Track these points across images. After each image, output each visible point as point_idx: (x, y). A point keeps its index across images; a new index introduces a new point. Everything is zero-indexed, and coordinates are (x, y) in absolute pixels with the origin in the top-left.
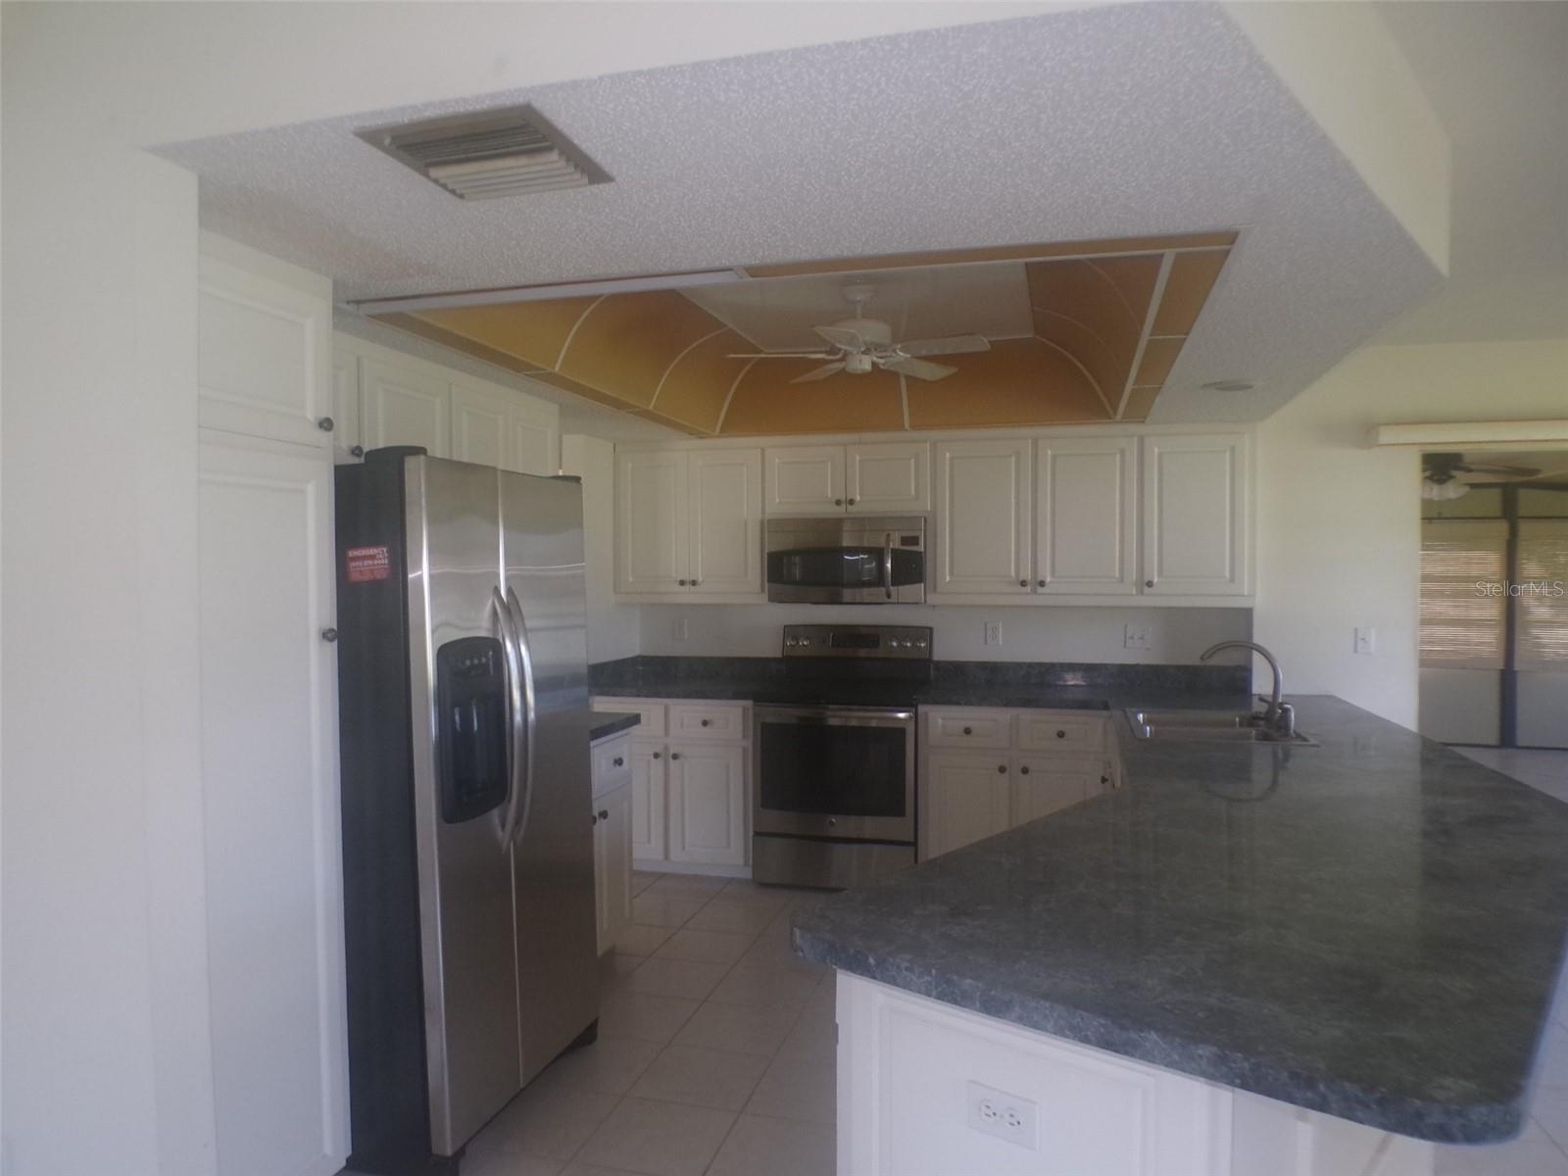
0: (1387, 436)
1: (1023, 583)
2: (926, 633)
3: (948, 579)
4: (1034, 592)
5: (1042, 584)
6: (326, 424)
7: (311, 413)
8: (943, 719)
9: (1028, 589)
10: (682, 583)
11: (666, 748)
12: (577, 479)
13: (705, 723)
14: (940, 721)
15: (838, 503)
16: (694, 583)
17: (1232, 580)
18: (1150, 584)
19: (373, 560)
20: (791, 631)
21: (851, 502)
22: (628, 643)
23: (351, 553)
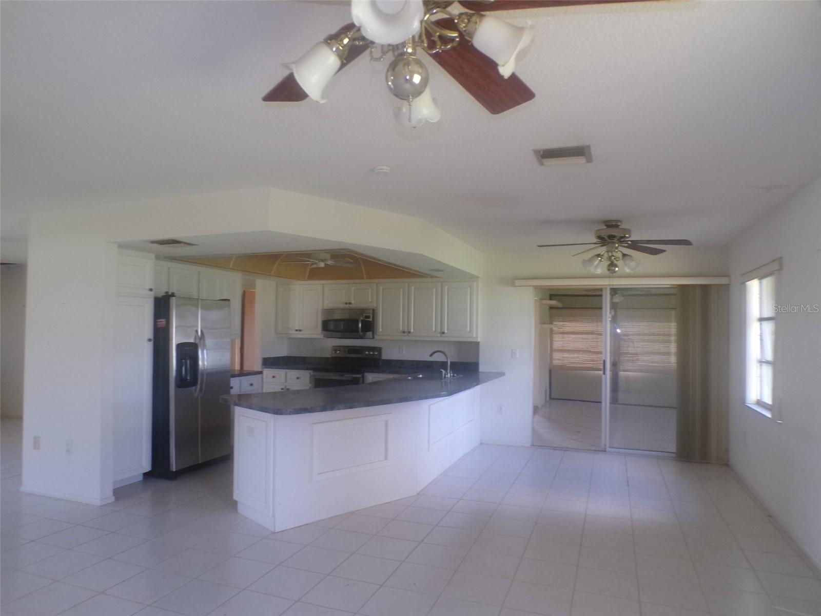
0: (518, 283)
1: (404, 332)
2: (379, 350)
3: (381, 330)
4: (408, 335)
5: (410, 332)
6: (151, 290)
7: (148, 286)
8: (372, 377)
9: (406, 334)
10: (297, 330)
11: (286, 387)
12: (229, 300)
13: (298, 378)
14: (370, 378)
15: (346, 304)
16: (300, 330)
17: (470, 332)
18: (443, 333)
19: (162, 322)
20: (335, 349)
21: (350, 303)
22: (283, 351)
23: (159, 320)
